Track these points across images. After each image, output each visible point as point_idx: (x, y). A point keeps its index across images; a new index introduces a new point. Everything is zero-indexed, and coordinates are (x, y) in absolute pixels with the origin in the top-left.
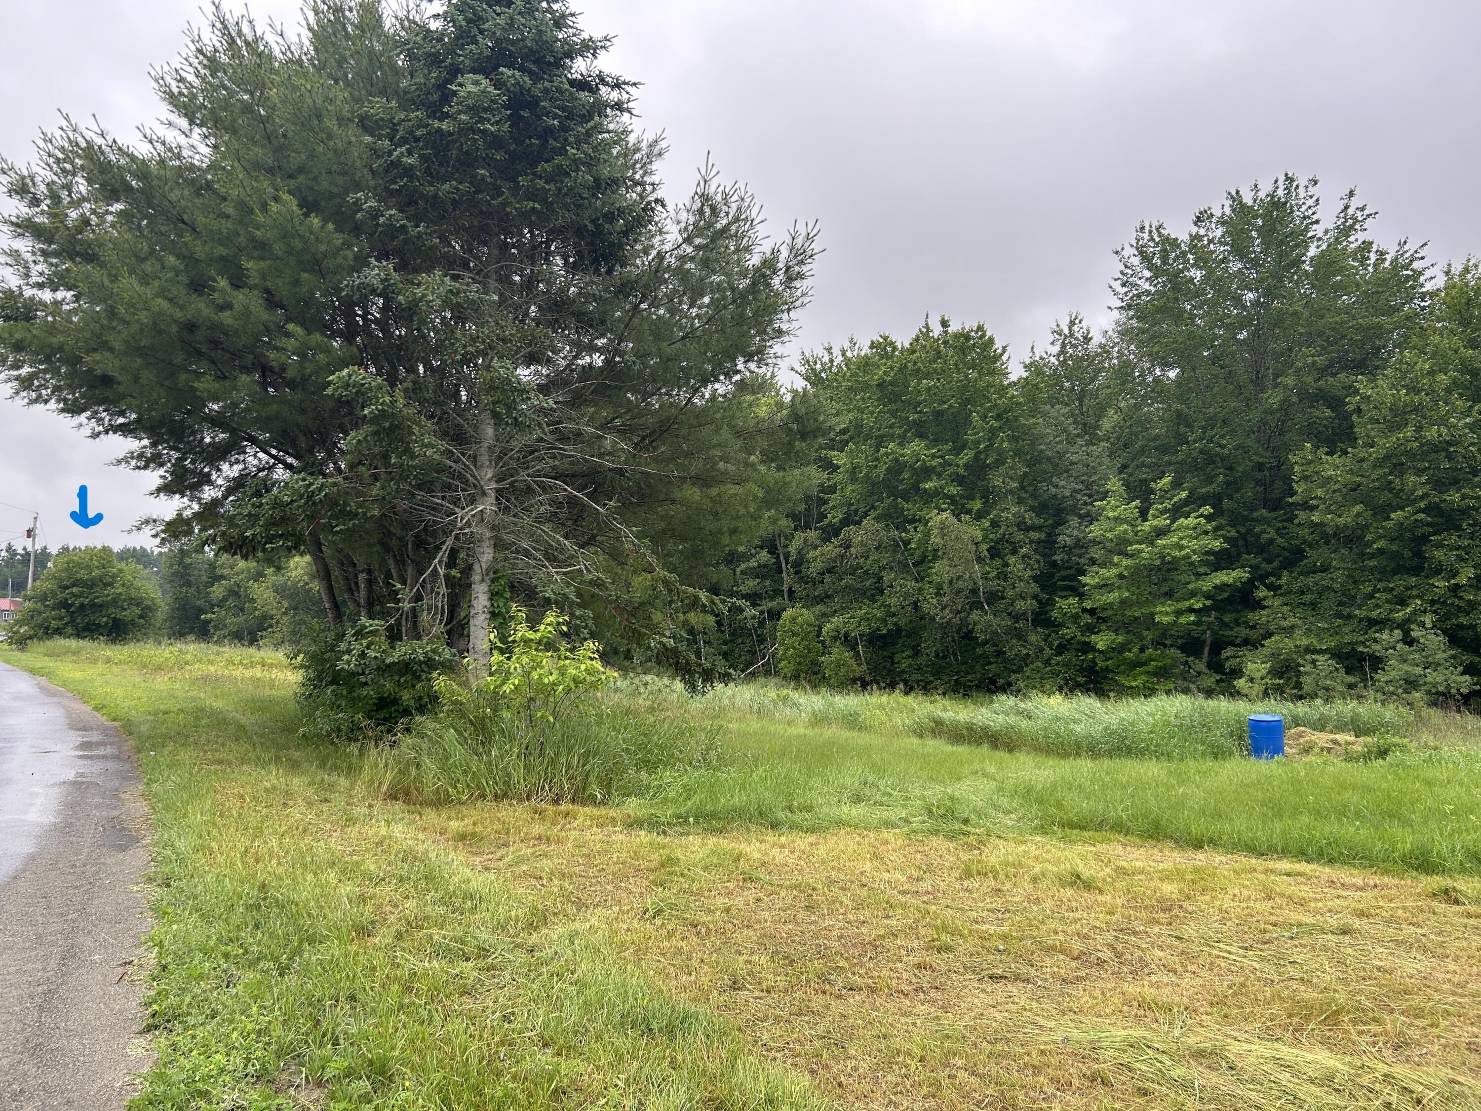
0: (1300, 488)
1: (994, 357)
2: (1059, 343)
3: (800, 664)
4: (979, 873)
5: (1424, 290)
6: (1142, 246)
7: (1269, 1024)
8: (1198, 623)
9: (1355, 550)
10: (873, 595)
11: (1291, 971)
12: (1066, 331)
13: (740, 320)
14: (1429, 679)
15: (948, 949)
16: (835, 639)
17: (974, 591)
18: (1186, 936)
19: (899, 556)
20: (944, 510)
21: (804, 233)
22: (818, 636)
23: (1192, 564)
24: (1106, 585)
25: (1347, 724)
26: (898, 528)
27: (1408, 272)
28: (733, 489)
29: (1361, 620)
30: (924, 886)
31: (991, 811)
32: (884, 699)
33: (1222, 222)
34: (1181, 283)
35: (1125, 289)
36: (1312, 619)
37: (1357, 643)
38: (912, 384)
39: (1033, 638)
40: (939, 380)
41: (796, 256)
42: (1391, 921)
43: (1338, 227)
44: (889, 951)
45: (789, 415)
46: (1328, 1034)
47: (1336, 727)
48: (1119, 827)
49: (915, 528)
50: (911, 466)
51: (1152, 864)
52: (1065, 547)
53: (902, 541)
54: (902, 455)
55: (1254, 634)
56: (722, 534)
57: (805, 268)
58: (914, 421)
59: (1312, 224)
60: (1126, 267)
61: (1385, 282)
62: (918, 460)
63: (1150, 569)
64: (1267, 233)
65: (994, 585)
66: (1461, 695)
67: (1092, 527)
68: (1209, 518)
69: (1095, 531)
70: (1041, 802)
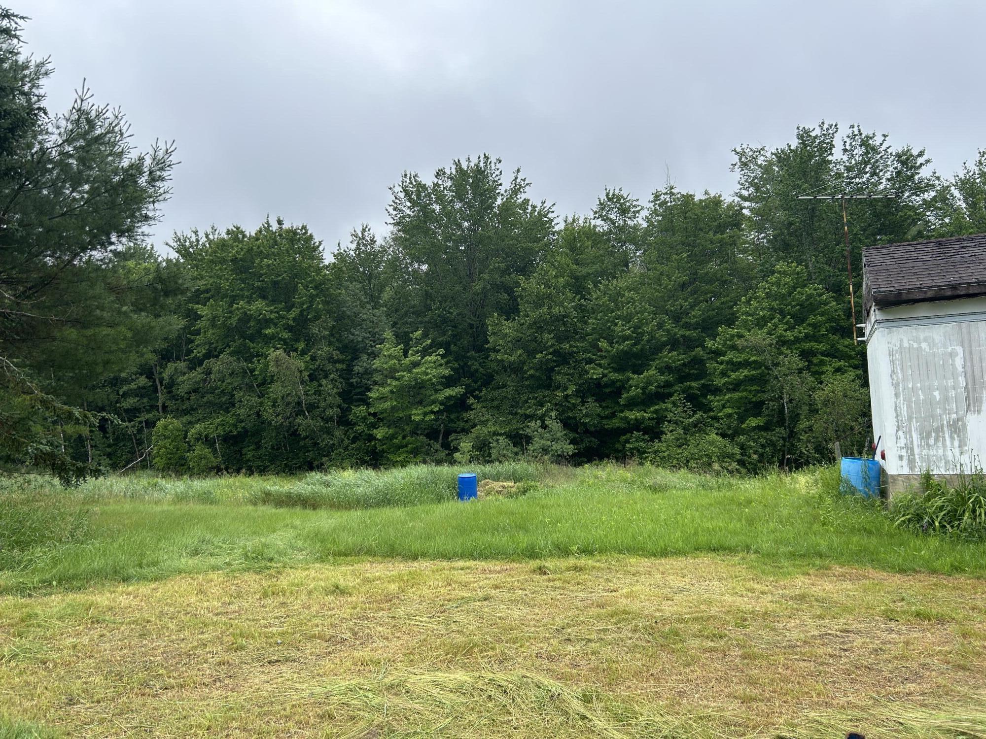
0: (491, 339)
1: (314, 247)
2: (356, 242)
3: (170, 459)
4: (273, 593)
5: (554, 230)
6: (405, 186)
7: (435, 661)
8: (436, 420)
9: (519, 375)
10: (228, 408)
11: (454, 627)
12: (360, 235)
13: (113, 205)
14: (554, 448)
15: (242, 648)
16: (198, 440)
17: (299, 404)
18: (397, 616)
19: (247, 380)
20: (278, 349)
21: (164, 149)
22: (185, 438)
23: (433, 384)
24: (383, 398)
25: (510, 476)
26: (246, 361)
27: (546, 219)
28: (106, 331)
29: (522, 415)
30: (232, 608)
31: (290, 551)
32: (231, 480)
33: (450, 178)
34: (428, 213)
35: (395, 212)
36: (497, 416)
37: (519, 429)
38: (257, 262)
39: (337, 433)
40: (275, 260)
41: (158, 164)
42: (512, 589)
43: (512, 189)
44: (199, 656)
45: (155, 278)
46: (466, 661)
47: (505, 478)
48: (370, 552)
49: (258, 361)
50: (256, 318)
51: (386, 573)
52: (358, 374)
53: (249, 369)
54: (249, 310)
55: (467, 426)
56: (97, 364)
57: (165, 174)
58: (258, 287)
59: (498, 185)
60: (396, 198)
61: (535, 224)
62: (261, 314)
63: (410, 387)
64: (475, 186)
65: (312, 399)
66: (569, 455)
67: (375, 361)
68: (443, 356)
69: (377, 363)
70: (322, 541)
